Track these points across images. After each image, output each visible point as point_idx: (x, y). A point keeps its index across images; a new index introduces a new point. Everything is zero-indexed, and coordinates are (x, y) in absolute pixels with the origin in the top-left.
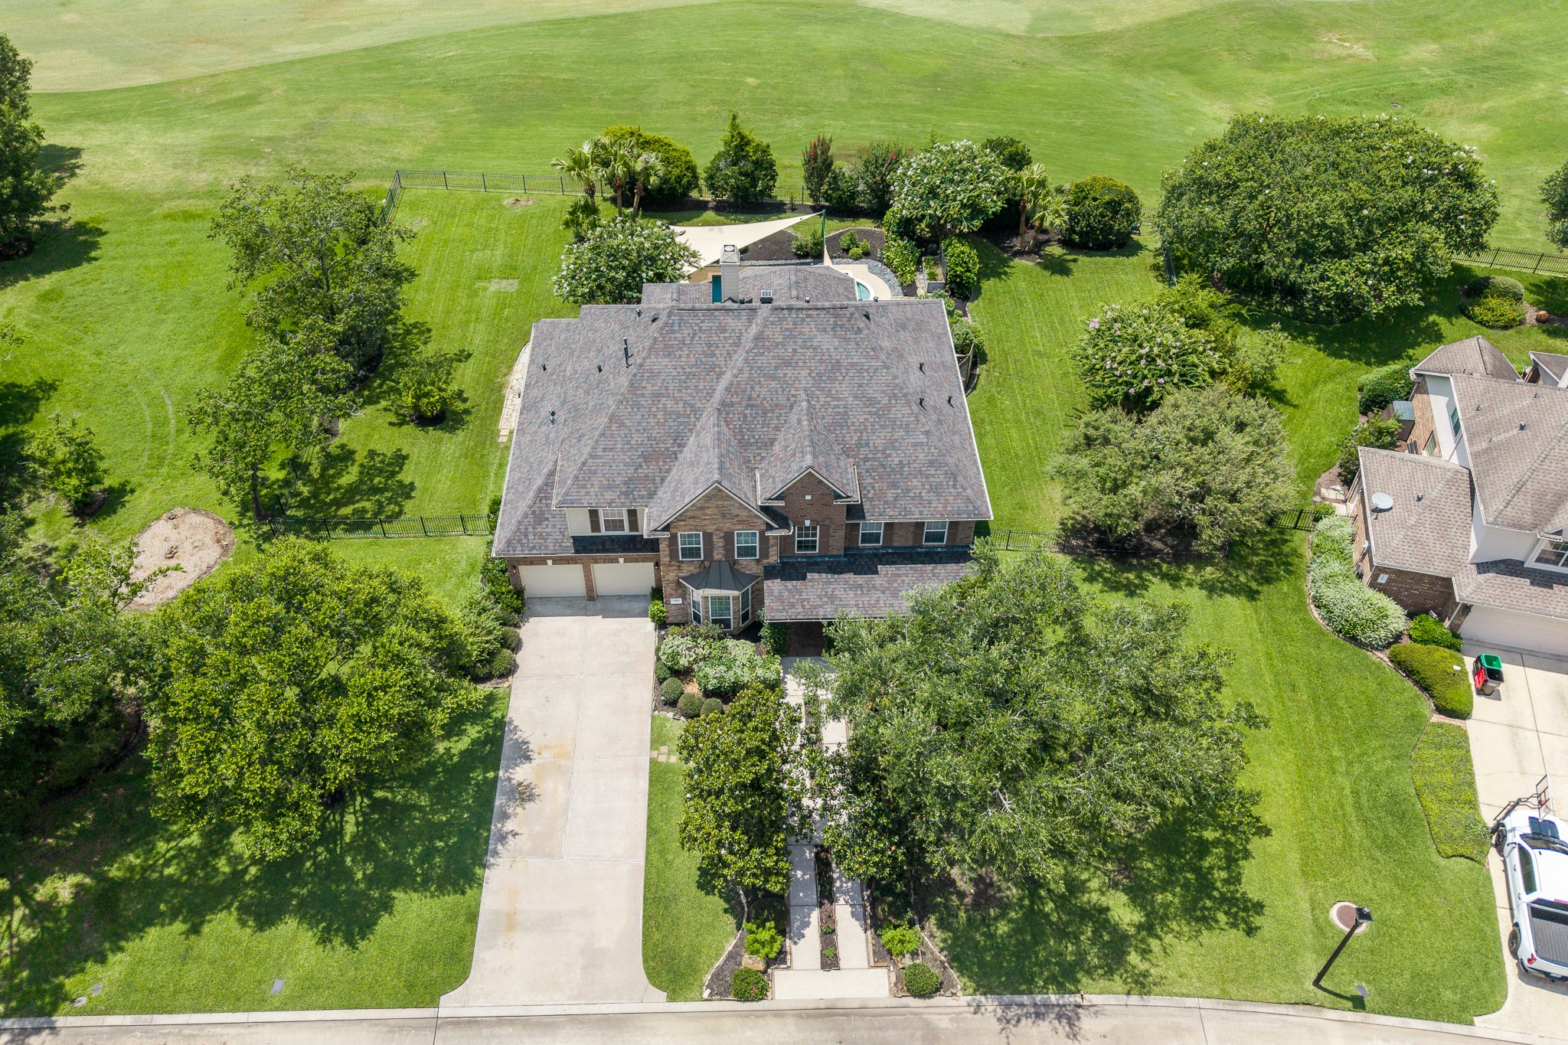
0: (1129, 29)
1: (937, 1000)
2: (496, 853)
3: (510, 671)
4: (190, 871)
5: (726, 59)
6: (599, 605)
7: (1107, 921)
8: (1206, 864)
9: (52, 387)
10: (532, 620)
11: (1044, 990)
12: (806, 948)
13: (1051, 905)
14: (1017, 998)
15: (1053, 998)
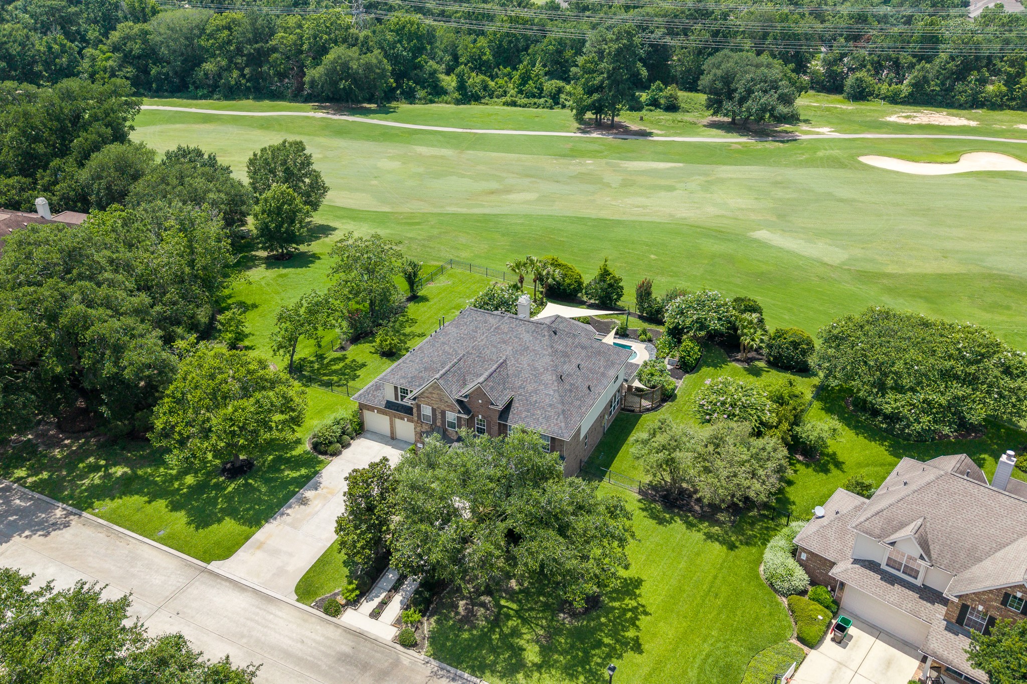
0: (908, 274)
1: (411, 652)
2: (276, 519)
3: (335, 454)
4: (164, 482)
5: (647, 245)
6: (394, 442)
7: (520, 655)
8: (593, 652)
9: (257, 307)
10: (362, 439)
11: (464, 670)
12: (368, 606)
13: (498, 636)
14: (449, 668)
15: (466, 675)
